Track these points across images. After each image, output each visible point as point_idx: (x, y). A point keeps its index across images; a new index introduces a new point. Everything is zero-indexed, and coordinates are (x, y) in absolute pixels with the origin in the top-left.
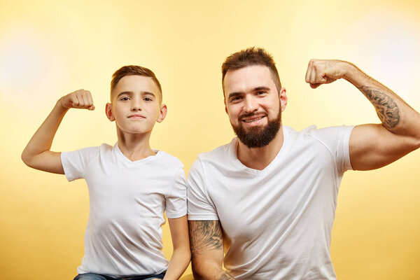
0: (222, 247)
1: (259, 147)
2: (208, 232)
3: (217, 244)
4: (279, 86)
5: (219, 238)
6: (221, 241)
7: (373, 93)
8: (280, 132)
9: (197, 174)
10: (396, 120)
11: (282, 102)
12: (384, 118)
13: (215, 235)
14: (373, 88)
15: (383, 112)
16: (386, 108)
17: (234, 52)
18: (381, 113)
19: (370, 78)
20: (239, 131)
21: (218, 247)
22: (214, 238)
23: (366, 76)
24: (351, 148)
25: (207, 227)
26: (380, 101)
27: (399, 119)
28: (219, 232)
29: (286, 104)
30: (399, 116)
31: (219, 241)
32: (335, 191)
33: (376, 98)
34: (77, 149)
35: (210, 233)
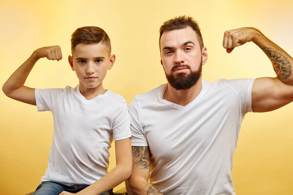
0: (149, 167)
1: (184, 89)
2: (138, 155)
3: (145, 165)
4: (202, 45)
5: (147, 161)
6: (148, 163)
7: (272, 53)
8: (199, 80)
9: (134, 111)
10: (288, 73)
11: (204, 58)
12: (279, 71)
13: (144, 158)
14: (273, 49)
15: (278, 67)
16: (281, 64)
17: (170, 19)
18: (277, 68)
19: (271, 41)
20: (170, 78)
21: (146, 167)
22: (143, 160)
23: (268, 40)
24: (253, 94)
25: (138, 151)
26: (277, 58)
27: (290, 73)
28: (147, 156)
29: (206, 59)
30: (291, 71)
31: (147, 162)
32: (238, 126)
33: (274, 57)
34: (47, 88)
35: (141, 156)
